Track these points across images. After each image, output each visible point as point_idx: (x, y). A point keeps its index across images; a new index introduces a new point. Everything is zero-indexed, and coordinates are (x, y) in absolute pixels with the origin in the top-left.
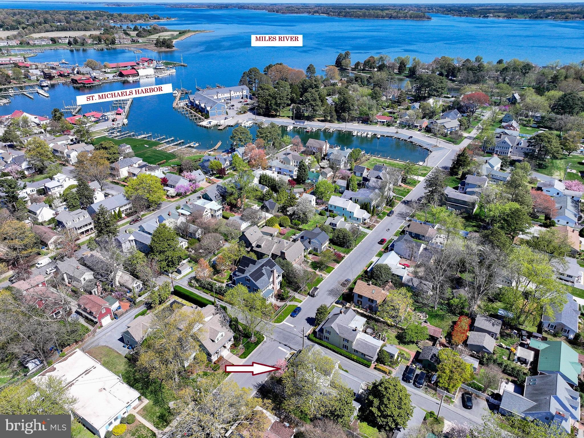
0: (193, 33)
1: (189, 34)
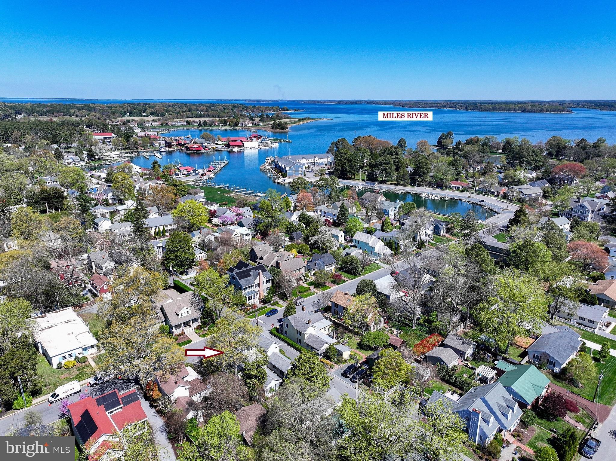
0: (312, 120)
1: (309, 121)
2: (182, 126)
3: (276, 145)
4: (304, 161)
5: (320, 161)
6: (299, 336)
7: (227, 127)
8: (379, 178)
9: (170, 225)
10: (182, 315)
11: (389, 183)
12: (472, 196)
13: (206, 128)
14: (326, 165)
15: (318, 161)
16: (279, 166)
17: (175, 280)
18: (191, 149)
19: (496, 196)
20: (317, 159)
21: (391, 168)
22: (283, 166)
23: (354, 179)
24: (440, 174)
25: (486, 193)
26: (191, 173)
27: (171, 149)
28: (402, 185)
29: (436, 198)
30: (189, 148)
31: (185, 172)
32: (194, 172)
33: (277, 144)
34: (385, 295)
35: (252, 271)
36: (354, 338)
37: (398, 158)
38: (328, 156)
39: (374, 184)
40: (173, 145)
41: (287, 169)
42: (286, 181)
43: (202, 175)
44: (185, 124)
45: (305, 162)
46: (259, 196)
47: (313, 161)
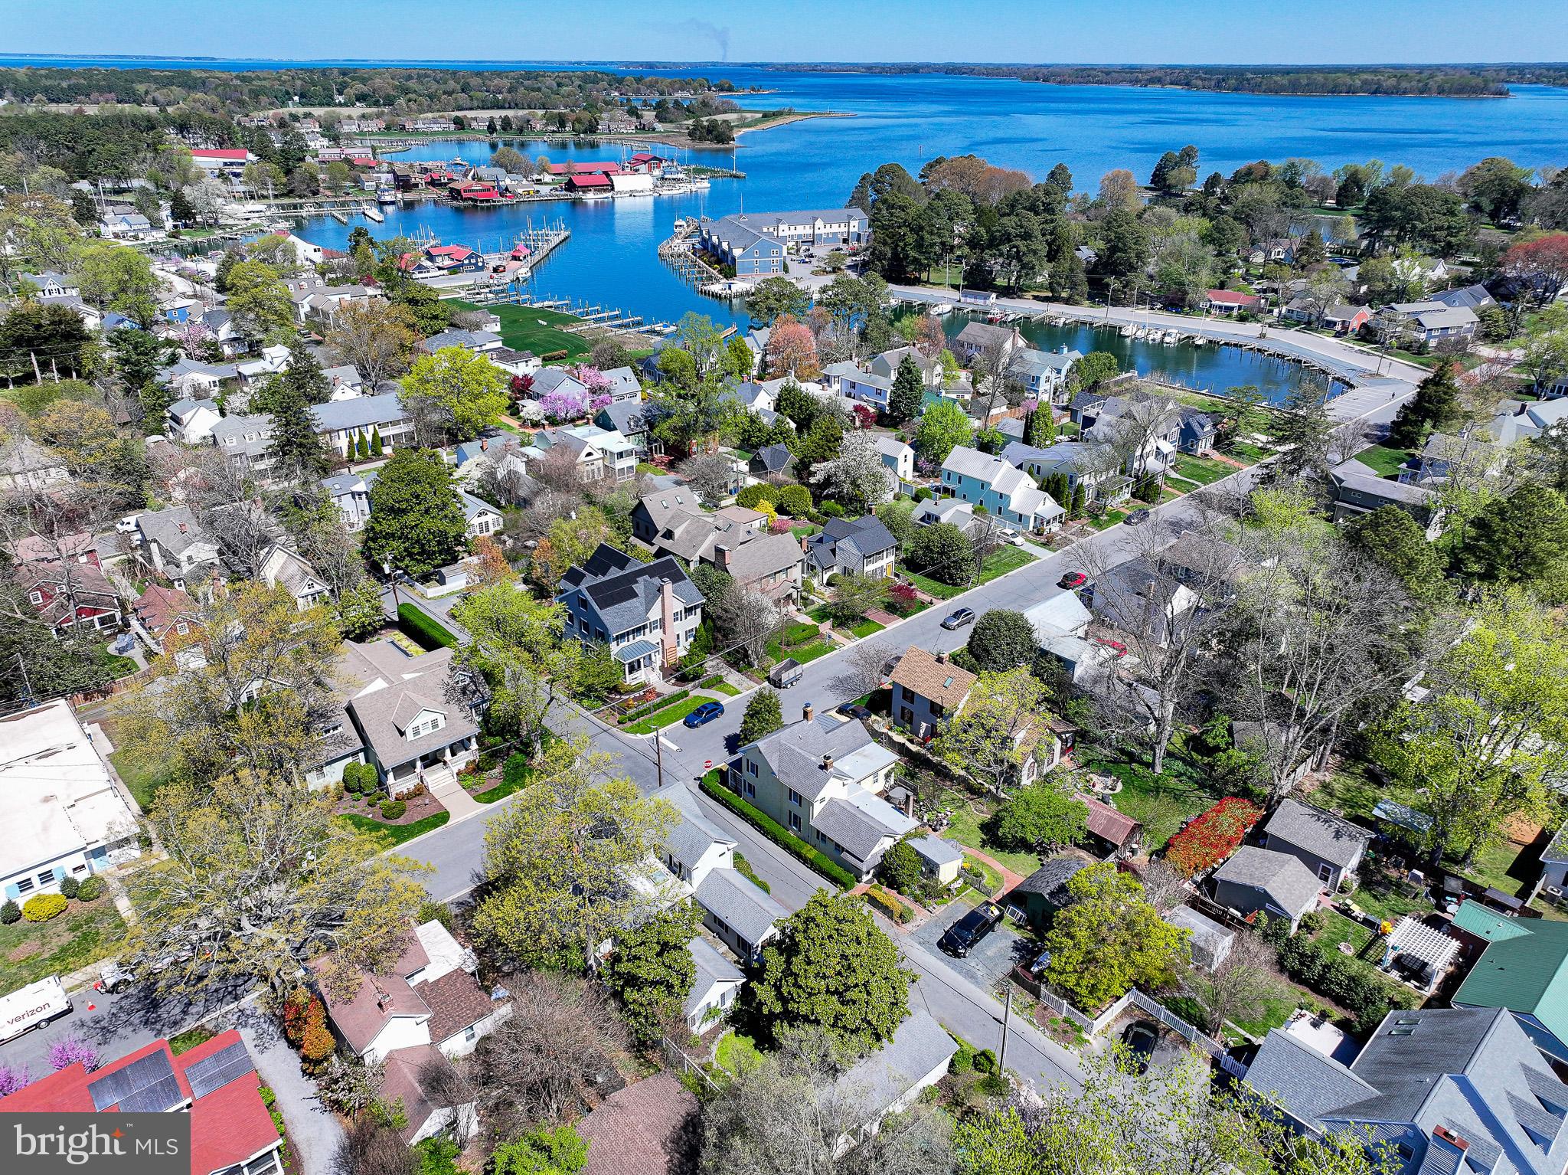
2: (444, 133)
3: (703, 186)
4: (784, 230)
5: (828, 230)
6: (793, 806)
7: (568, 136)
8: (1000, 281)
9: (394, 423)
10: (416, 731)
11: (1028, 295)
12: (1271, 333)
13: (508, 137)
14: (845, 241)
15: (822, 231)
16: (713, 245)
17: (403, 605)
18: (464, 195)
19: (1338, 335)
20: (819, 223)
21: (1035, 252)
22: (725, 246)
23: (927, 282)
24: (1178, 268)
25: (1309, 323)
26: (463, 265)
27: (409, 196)
28: (1067, 301)
29: (1167, 339)
30: (458, 192)
31: (447, 262)
32: (473, 261)
33: (706, 184)
34: (1059, 659)
35: (640, 579)
36: (971, 806)
37: (1052, 221)
38: (850, 217)
39: (986, 298)
40: (416, 185)
41: (737, 252)
42: (734, 288)
43: (495, 270)
44: (452, 127)
45: (787, 233)
46: (659, 333)
47: (808, 231)
